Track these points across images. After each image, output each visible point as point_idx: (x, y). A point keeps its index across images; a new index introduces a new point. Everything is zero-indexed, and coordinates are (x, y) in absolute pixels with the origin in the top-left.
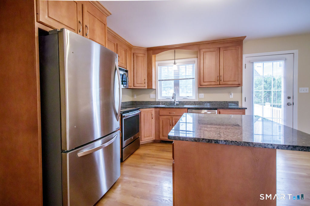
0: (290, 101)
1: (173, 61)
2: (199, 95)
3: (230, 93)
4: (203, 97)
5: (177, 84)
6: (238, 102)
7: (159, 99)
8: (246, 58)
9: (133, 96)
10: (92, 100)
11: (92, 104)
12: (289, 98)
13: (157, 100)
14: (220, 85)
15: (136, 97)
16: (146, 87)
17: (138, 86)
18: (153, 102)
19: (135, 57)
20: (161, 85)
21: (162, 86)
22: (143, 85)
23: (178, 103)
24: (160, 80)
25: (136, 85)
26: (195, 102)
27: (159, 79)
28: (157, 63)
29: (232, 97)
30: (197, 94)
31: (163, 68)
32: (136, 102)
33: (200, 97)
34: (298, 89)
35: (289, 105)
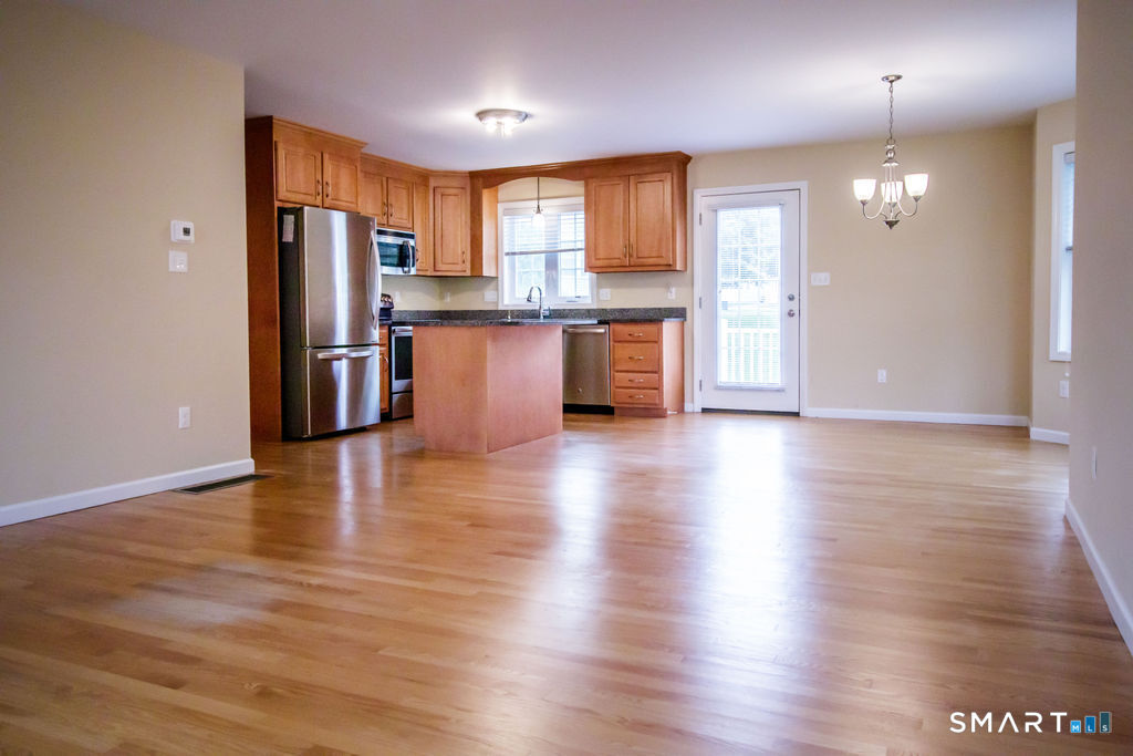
0: (794, 305)
1: (535, 203)
2: (598, 293)
3: (668, 286)
4: (609, 298)
5: (552, 264)
6: (684, 309)
7: (506, 302)
9: (442, 297)
10: (335, 291)
11: (335, 296)
12: (791, 298)
13: (501, 308)
14: (630, 266)
15: (448, 299)
16: (468, 273)
17: (445, 269)
18: (491, 311)
19: (438, 197)
20: (513, 267)
21: (517, 271)
22: (459, 268)
23: (547, 313)
24: (507, 254)
25: (440, 266)
26: (588, 311)
27: (507, 251)
28: (501, 207)
29: (674, 297)
30: (595, 290)
31: (519, 220)
32: (448, 312)
33: (601, 298)
34: (809, 277)
35: (791, 314)
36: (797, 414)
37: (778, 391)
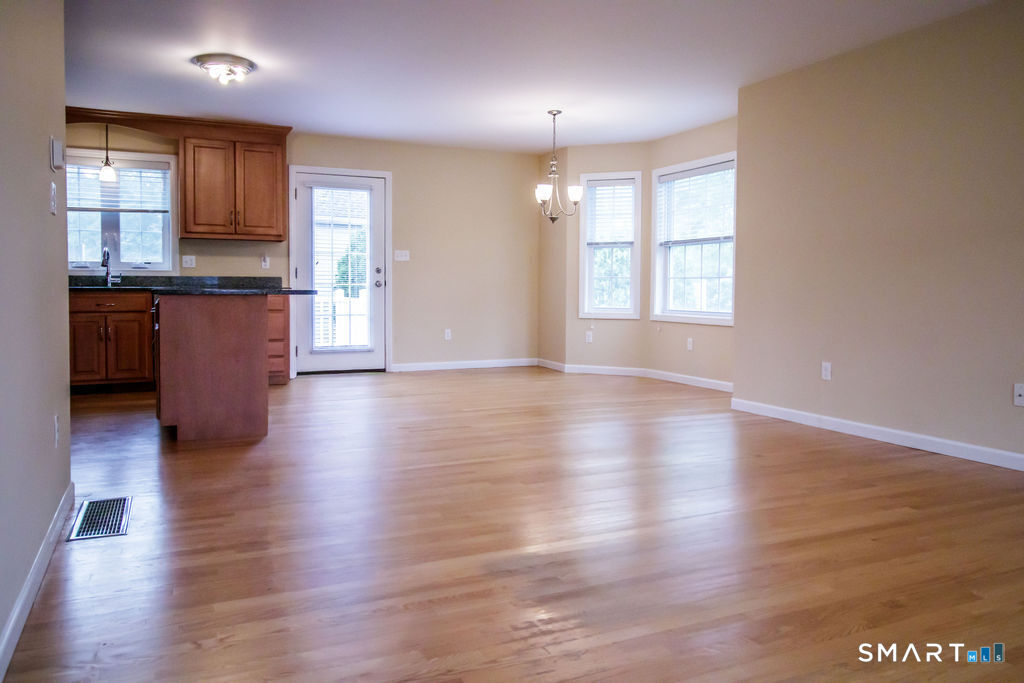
0: (380, 277)
1: (103, 155)
2: (181, 259)
3: (262, 257)
4: (194, 266)
5: (111, 225)
6: (280, 278)
8: (296, 175)
12: (378, 271)
14: (236, 233)
23: (118, 281)
26: (169, 278)
29: (268, 267)
30: (178, 256)
33: (184, 265)
34: (394, 253)
35: (378, 285)
36: (384, 371)
37: (369, 351)
